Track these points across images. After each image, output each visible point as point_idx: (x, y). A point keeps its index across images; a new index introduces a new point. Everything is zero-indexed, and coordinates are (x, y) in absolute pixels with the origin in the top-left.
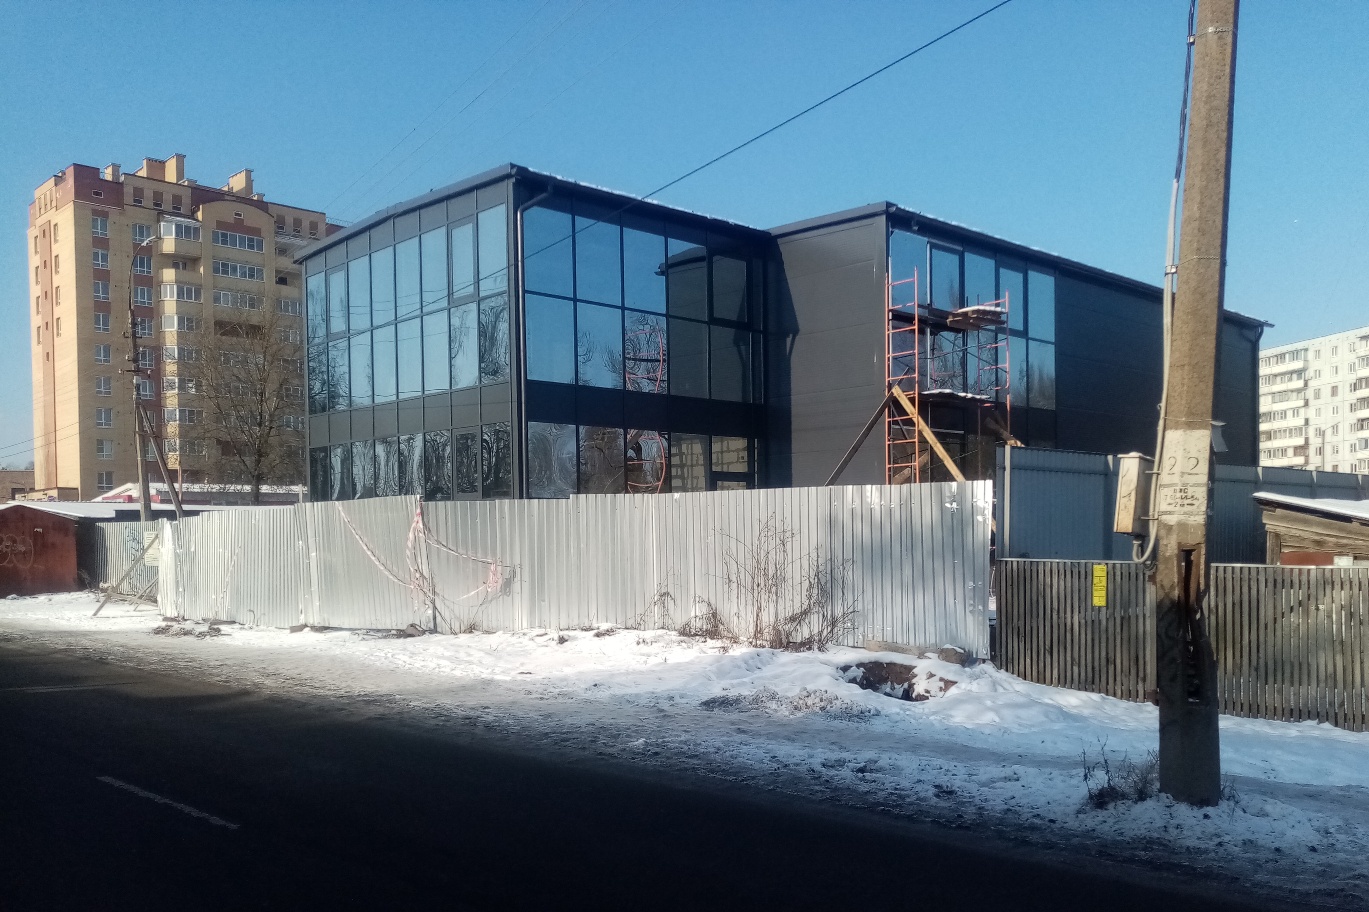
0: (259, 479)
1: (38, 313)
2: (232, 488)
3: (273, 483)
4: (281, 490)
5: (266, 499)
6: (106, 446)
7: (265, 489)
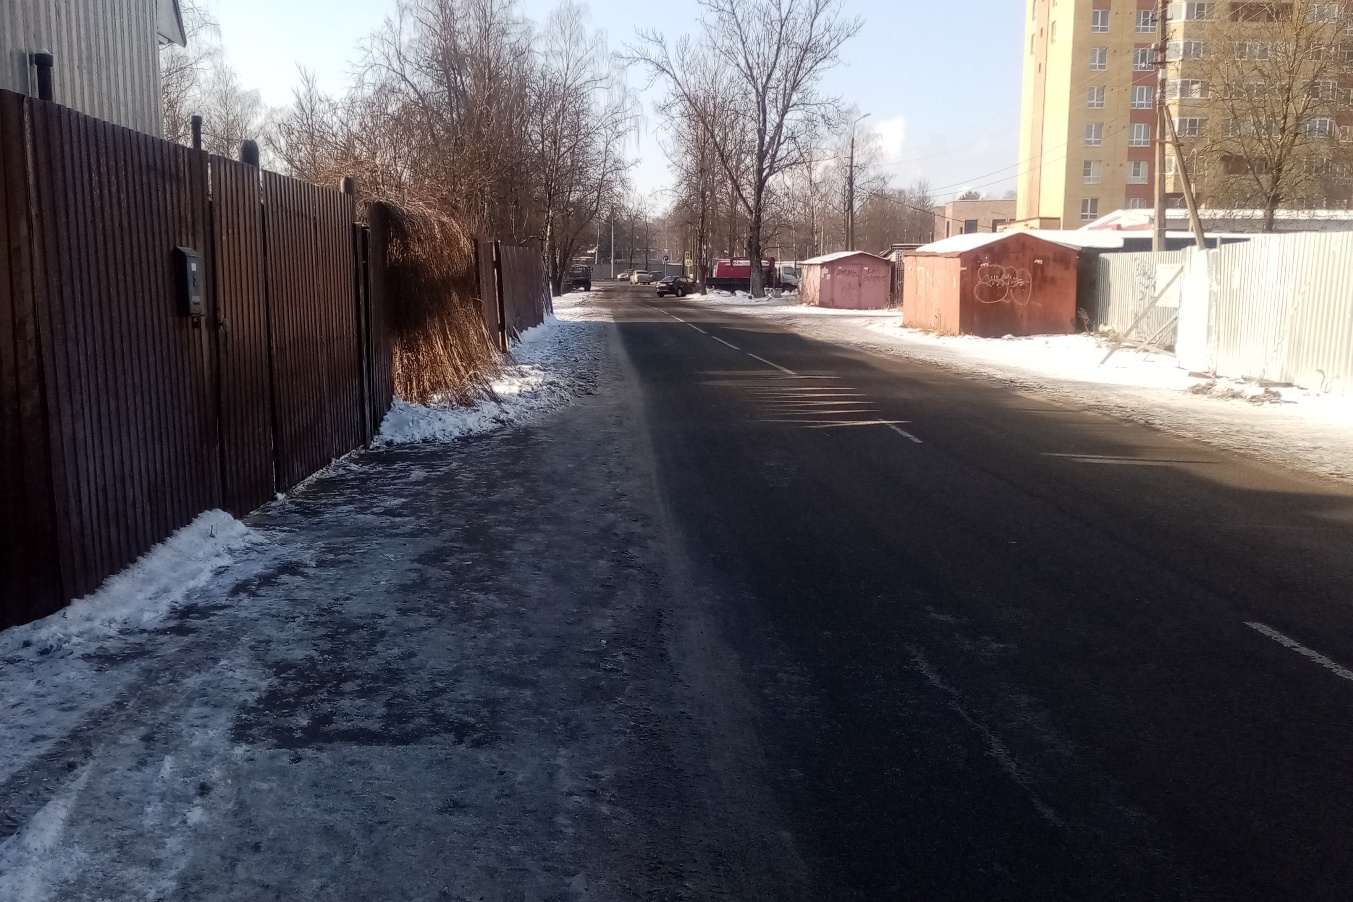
0: (1274, 202)
1: (1034, 18)
2: (1239, 214)
3: (1292, 207)
4: (1303, 215)
5: (1281, 227)
6: (1094, 168)
7: (1281, 214)
